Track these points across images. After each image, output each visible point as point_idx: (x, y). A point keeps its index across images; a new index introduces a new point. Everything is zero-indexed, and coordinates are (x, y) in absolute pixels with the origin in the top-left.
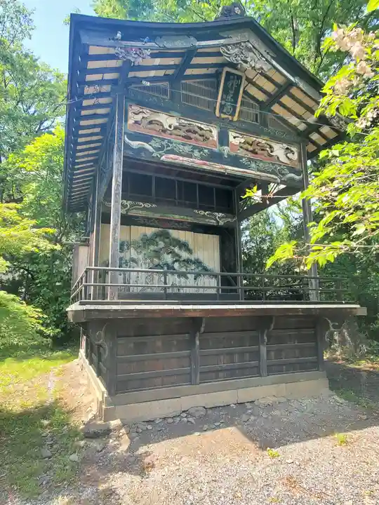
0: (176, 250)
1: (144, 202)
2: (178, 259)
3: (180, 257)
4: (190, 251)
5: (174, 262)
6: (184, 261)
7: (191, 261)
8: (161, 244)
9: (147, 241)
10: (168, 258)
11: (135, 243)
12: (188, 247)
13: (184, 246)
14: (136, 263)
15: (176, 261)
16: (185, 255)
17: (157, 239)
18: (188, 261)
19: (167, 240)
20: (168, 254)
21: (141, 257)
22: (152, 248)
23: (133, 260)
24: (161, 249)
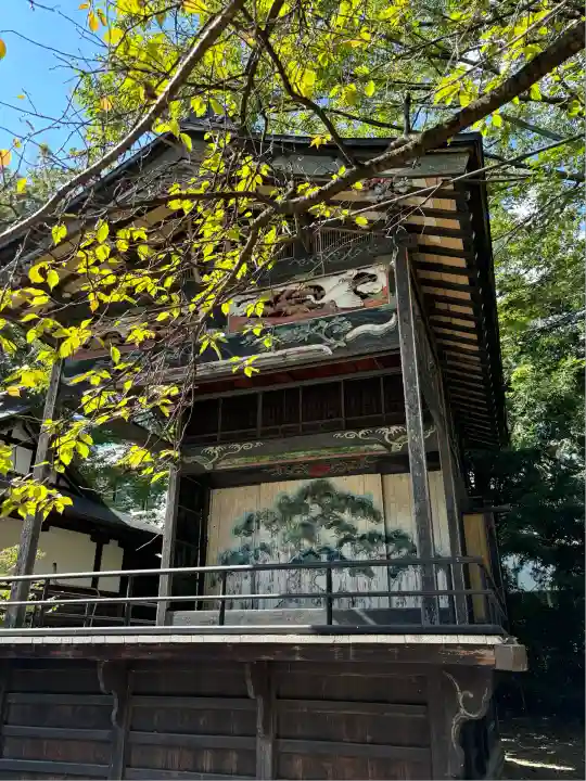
0: (346, 516)
1: (241, 442)
2: (349, 535)
3: (354, 530)
4: (374, 515)
5: (341, 544)
6: (363, 537)
7: (380, 537)
8: (316, 510)
9: (290, 508)
10: (329, 537)
11: (268, 514)
12: (371, 507)
13: (361, 506)
14: (269, 552)
15: (346, 539)
16: (364, 525)
17: (308, 501)
18: (372, 538)
19: (327, 500)
20: (329, 527)
21: (277, 540)
22: (297, 519)
23: (264, 548)
24: (315, 519)
